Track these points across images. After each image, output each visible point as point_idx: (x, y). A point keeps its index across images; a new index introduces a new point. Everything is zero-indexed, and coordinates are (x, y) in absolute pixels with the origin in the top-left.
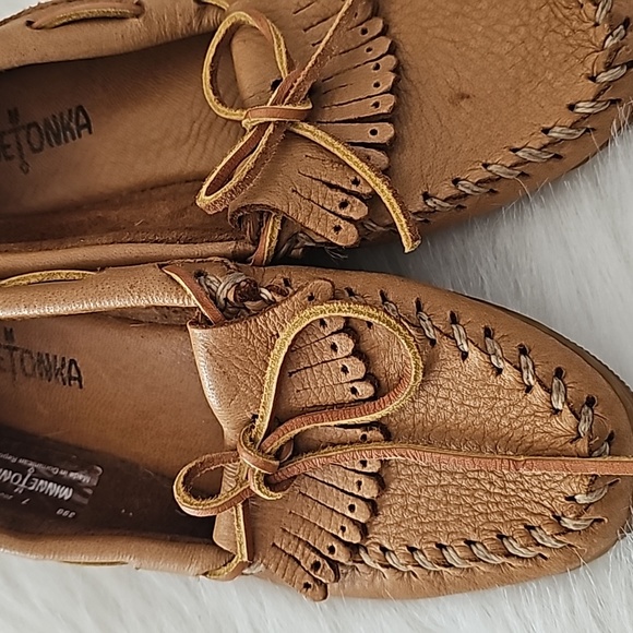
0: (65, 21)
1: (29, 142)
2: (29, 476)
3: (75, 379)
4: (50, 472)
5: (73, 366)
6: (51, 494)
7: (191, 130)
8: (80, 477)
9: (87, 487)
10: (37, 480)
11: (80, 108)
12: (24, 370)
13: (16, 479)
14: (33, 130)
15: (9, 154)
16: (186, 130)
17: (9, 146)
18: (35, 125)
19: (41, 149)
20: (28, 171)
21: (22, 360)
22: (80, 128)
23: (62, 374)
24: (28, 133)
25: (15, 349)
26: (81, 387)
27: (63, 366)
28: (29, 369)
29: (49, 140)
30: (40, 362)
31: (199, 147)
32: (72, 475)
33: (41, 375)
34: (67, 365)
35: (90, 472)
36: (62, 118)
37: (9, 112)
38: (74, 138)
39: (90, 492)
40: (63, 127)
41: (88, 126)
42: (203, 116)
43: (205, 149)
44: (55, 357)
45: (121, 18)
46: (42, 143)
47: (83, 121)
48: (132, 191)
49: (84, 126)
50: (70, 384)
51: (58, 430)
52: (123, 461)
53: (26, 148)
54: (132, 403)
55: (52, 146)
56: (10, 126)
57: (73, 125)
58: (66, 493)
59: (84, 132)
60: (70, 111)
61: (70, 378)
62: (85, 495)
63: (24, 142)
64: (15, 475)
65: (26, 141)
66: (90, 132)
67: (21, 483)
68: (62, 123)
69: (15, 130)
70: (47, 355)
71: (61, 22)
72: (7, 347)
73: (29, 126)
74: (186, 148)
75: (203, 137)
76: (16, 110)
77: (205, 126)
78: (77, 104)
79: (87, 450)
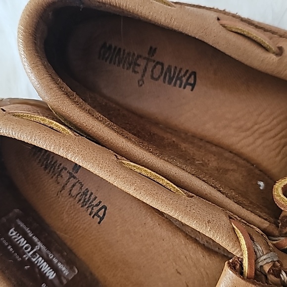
0: (239, 31)
1: (152, 71)
2: (35, 250)
3: (99, 216)
4: (48, 255)
5: (103, 210)
6: (42, 270)
7: (252, 127)
8: (64, 269)
9: (65, 278)
10: (38, 256)
11: (194, 73)
12: (71, 191)
13: (26, 248)
14: (159, 67)
15: (136, 70)
16: (249, 125)
17: (139, 65)
18: (162, 65)
19: (157, 79)
20: (141, 85)
21: (73, 186)
22: (187, 84)
23: (92, 209)
24: (155, 67)
25: (75, 177)
26: (99, 223)
27: (97, 205)
28: (74, 192)
29: (165, 78)
30: (85, 194)
31: (251, 139)
32: (59, 264)
33: (80, 200)
34: (100, 206)
35: (71, 269)
36: (180, 71)
37: (151, 48)
38: (180, 86)
39: (65, 282)
40: (177, 76)
41: (193, 86)
42: (263, 124)
43: (254, 142)
44: (96, 198)
45: (266, 49)
46: (159, 77)
47: (191, 81)
48: (194, 136)
49: (190, 84)
50: (93, 217)
51: (66, 234)
52: (91, 274)
53: (148, 73)
54: (124, 252)
55: (164, 82)
56: (147, 56)
57: (184, 79)
58: (51, 275)
59: (189, 88)
60: (187, 71)
61: (96, 214)
62: (61, 282)
63: (149, 69)
64: (27, 245)
65: (151, 70)
66: (192, 90)
67: (29, 252)
68: (178, 74)
69: (148, 60)
70: (92, 194)
71: (236, 31)
72: (70, 173)
73: (158, 63)
74: (243, 134)
75: (256, 135)
76: (155, 49)
77: (262, 130)
78: (194, 70)
79: (74, 254)
